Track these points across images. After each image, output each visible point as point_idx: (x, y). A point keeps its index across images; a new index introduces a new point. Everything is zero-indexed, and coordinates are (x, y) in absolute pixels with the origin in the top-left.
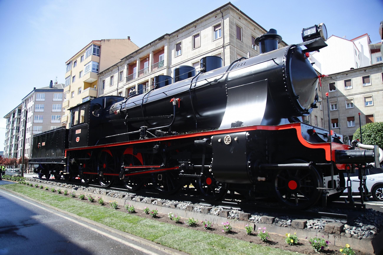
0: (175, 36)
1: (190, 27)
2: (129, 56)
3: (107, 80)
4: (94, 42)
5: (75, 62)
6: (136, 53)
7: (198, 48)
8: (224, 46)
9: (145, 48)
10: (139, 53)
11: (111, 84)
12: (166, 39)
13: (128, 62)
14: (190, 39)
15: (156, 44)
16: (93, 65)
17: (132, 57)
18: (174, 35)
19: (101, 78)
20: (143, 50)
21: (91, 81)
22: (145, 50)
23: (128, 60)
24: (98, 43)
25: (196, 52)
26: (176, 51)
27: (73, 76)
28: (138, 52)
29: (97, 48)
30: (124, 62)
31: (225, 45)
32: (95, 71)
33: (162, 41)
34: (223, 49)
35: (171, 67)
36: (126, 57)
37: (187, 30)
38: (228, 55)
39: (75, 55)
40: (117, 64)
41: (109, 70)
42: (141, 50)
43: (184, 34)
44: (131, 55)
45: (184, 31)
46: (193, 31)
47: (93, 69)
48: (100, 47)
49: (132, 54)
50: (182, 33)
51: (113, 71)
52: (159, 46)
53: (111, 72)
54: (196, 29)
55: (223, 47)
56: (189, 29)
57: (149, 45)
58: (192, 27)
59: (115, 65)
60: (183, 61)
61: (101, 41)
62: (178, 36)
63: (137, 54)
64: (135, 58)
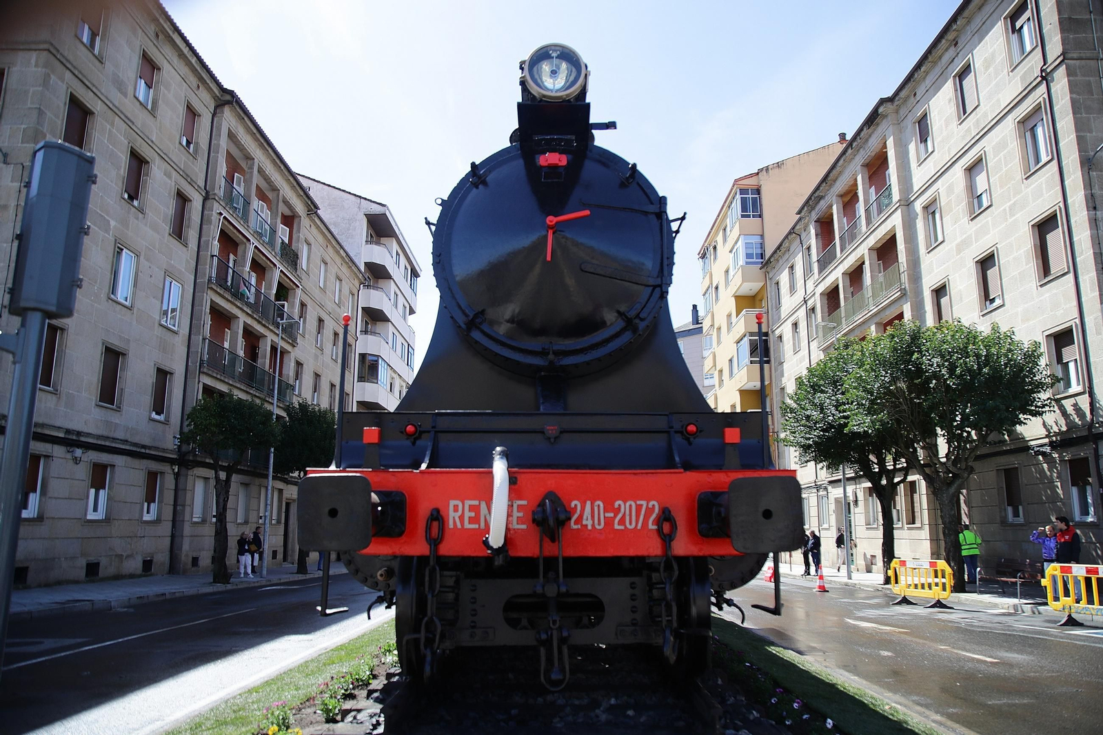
0: (908, 97)
1: (940, 52)
2: (813, 198)
3: (784, 278)
4: (740, 182)
5: (715, 248)
6: (824, 184)
7: (974, 112)
8: (1048, 74)
9: (841, 162)
10: (835, 181)
11: (792, 289)
12: (885, 116)
13: (814, 216)
14: (948, 88)
15: (867, 140)
16: (748, 246)
17: (821, 198)
18: (903, 94)
19: (771, 275)
20: (838, 168)
21: (751, 290)
22: (844, 167)
23: (813, 208)
24: (752, 182)
25: (969, 128)
26: (921, 142)
27: (714, 286)
28: (829, 179)
29: (750, 196)
30: (807, 218)
31: (1048, 70)
32: (754, 260)
33: (878, 125)
34: (1043, 87)
35: (912, 199)
36: (807, 202)
37: (935, 63)
38: (1063, 101)
39: (712, 229)
40: (793, 228)
41: (783, 249)
42: (834, 172)
43: (928, 81)
44: (816, 195)
45: (927, 73)
46: (953, 61)
47: (749, 256)
48: (758, 191)
49: (817, 188)
50: (924, 78)
51: (791, 249)
52: (873, 145)
53: (787, 256)
54: (959, 50)
55: (1043, 78)
56: (940, 58)
57: (850, 151)
58: (947, 50)
59: (790, 233)
60: (938, 171)
61: (758, 174)
62: (915, 95)
63: (831, 186)
64: (826, 197)
